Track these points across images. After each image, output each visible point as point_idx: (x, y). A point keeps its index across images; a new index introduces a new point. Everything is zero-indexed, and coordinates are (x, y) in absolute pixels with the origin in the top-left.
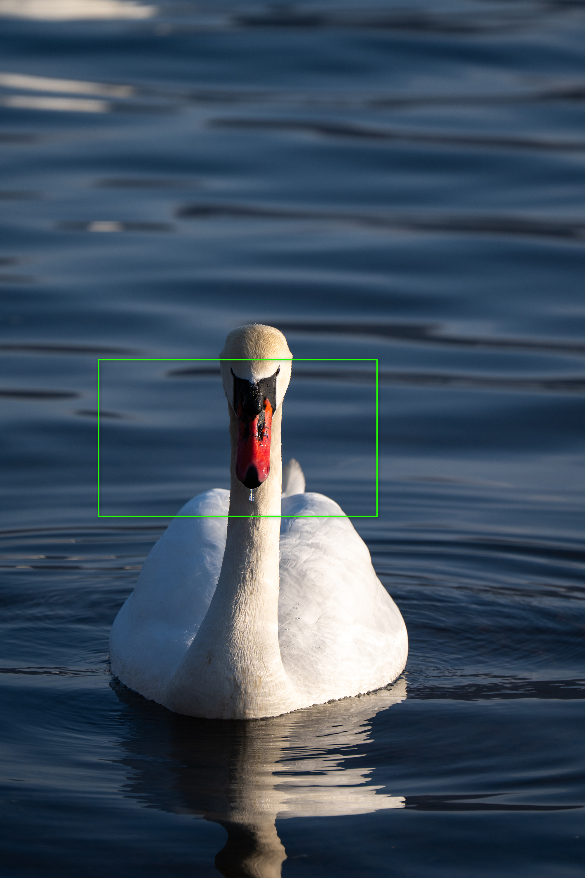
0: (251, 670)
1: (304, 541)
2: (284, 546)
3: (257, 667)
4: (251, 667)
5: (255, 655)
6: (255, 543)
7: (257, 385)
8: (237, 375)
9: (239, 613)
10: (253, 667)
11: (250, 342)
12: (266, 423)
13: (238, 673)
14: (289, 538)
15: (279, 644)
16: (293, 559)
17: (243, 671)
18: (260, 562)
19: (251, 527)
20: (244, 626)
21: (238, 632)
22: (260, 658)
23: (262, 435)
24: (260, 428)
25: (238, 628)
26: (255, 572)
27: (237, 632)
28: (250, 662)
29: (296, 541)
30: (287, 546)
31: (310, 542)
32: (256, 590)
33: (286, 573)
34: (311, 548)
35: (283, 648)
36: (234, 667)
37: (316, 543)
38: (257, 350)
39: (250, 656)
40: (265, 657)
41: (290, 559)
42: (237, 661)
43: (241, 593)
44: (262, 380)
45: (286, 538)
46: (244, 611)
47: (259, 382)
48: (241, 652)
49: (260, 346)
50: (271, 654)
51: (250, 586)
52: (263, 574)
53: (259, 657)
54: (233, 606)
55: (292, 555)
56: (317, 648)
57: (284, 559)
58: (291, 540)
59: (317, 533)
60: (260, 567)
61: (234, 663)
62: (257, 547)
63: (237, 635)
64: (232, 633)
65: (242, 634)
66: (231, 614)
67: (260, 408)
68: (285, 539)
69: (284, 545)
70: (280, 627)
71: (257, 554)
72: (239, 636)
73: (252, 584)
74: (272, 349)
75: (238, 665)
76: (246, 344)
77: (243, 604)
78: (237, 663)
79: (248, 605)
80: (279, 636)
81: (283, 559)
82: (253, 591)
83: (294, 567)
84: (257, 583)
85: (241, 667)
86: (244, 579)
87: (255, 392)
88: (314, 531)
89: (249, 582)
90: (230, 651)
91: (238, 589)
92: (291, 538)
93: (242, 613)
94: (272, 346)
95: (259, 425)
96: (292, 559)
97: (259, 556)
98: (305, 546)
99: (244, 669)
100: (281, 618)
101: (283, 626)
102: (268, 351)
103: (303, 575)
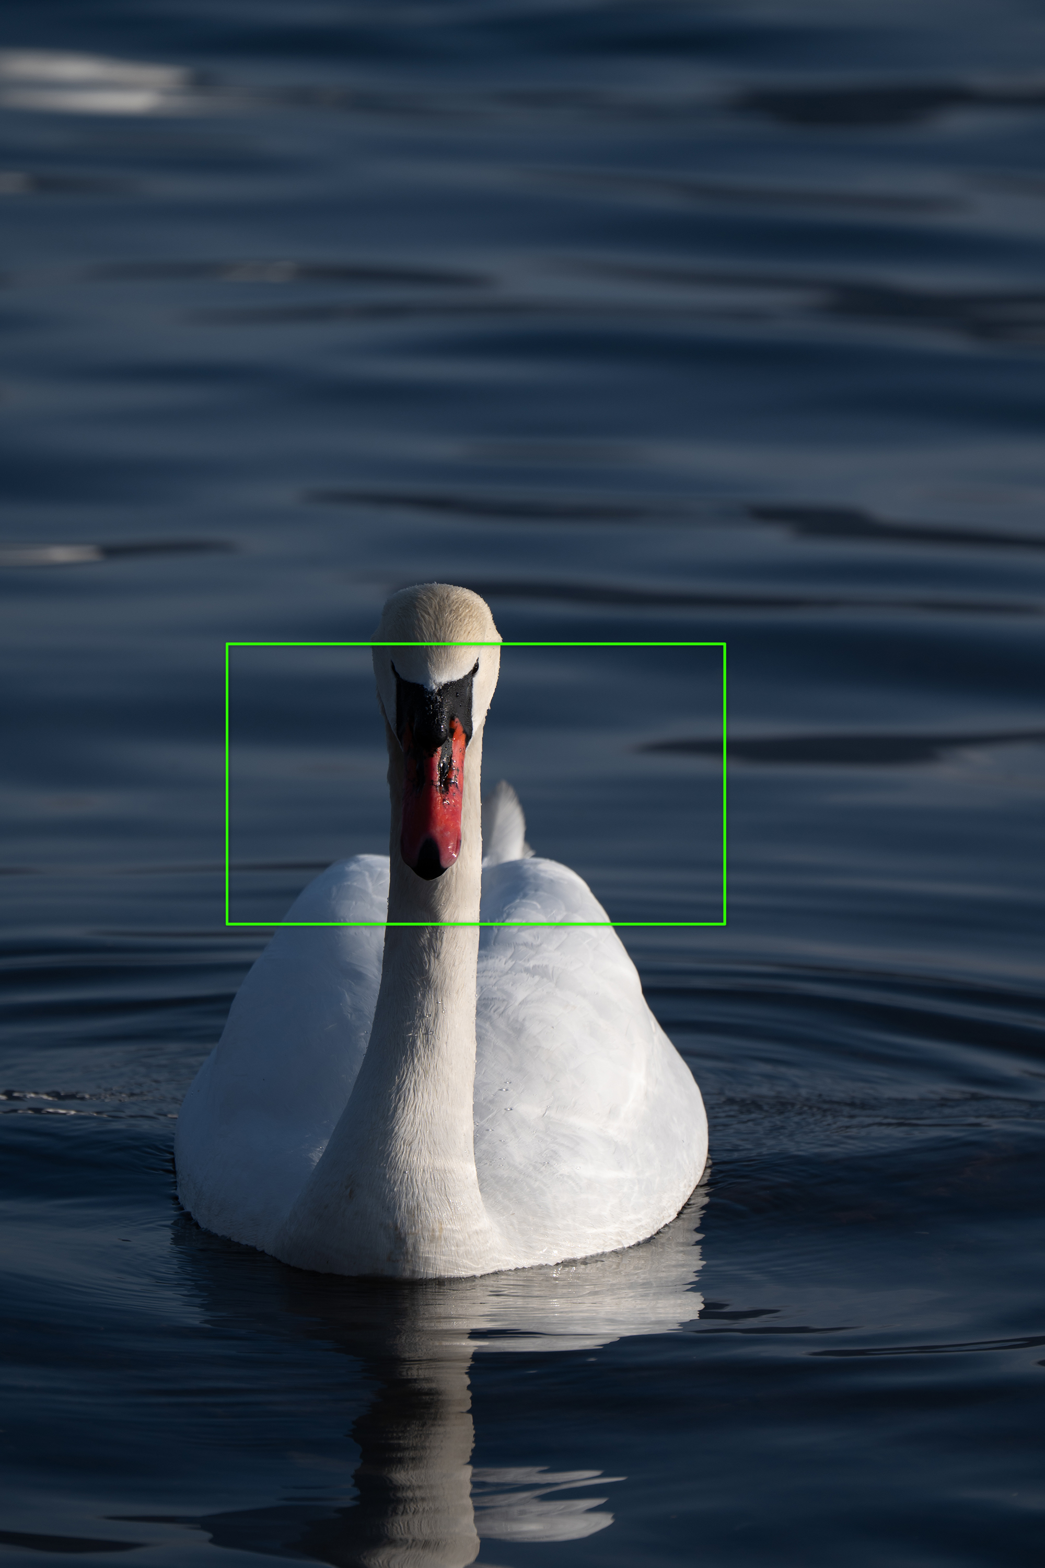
0: (425, 1210)
1: (520, 962)
2: (485, 974)
3: (435, 1205)
4: (424, 1204)
5: (432, 1183)
6: (433, 982)
7: (438, 694)
8: (402, 676)
9: (404, 1108)
10: (428, 1205)
11: (427, 616)
12: (455, 761)
13: (401, 1214)
14: (494, 957)
15: (475, 1156)
16: (501, 999)
17: (410, 1212)
18: (441, 1016)
19: (426, 952)
20: (412, 1131)
21: (402, 1141)
22: (441, 1189)
23: (446, 782)
24: (444, 771)
25: (401, 1135)
26: (432, 1034)
27: (400, 1142)
28: (424, 1195)
29: (505, 963)
30: (490, 974)
31: (531, 964)
32: (434, 1067)
33: (487, 1025)
34: (533, 977)
35: (483, 1164)
36: (395, 1204)
37: (542, 965)
38: (439, 631)
39: (422, 1185)
40: (450, 1187)
41: (496, 998)
42: (399, 1194)
43: (407, 1072)
44: (447, 684)
45: (489, 957)
46: (412, 1103)
47: (441, 688)
48: (408, 1178)
49: (444, 623)
50: (460, 1181)
51: (423, 1058)
52: (446, 1037)
53: (439, 1187)
54: (393, 1096)
55: (498, 990)
56: (544, 1165)
57: (484, 999)
58: (497, 961)
59: (544, 946)
60: (441, 1026)
61: (393, 1198)
62: (436, 989)
63: (400, 1147)
64: (391, 1144)
65: (409, 1145)
66: (389, 1110)
67: (444, 735)
68: (487, 960)
69: (484, 971)
70: (477, 1126)
71: (436, 1002)
72: (404, 1149)
73: (427, 1056)
74: (465, 629)
75: (401, 1201)
76: (419, 620)
77: (412, 1091)
78: (399, 1197)
79: (420, 1094)
80: (475, 1143)
81: (482, 998)
82: (428, 1069)
83: (502, 1013)
84: (436, 1053)
85: (406, 1205)
86: (413, 1047)
87: (435, 707)
88: (538, 942)
89: (421, 1052)
90: (388, 1176)
91: (402, 1065)
92: (497, 957)
93: (409, 1108)
94: (465, 623)
95: (442, 765)
96: (499, 998)
97: (440, 1006)
98: (522, 972)
99: (413, 1208)
100: (479, 1110)
101: (482, 1123)
102: (458, 632)
103: (517, 1030)
